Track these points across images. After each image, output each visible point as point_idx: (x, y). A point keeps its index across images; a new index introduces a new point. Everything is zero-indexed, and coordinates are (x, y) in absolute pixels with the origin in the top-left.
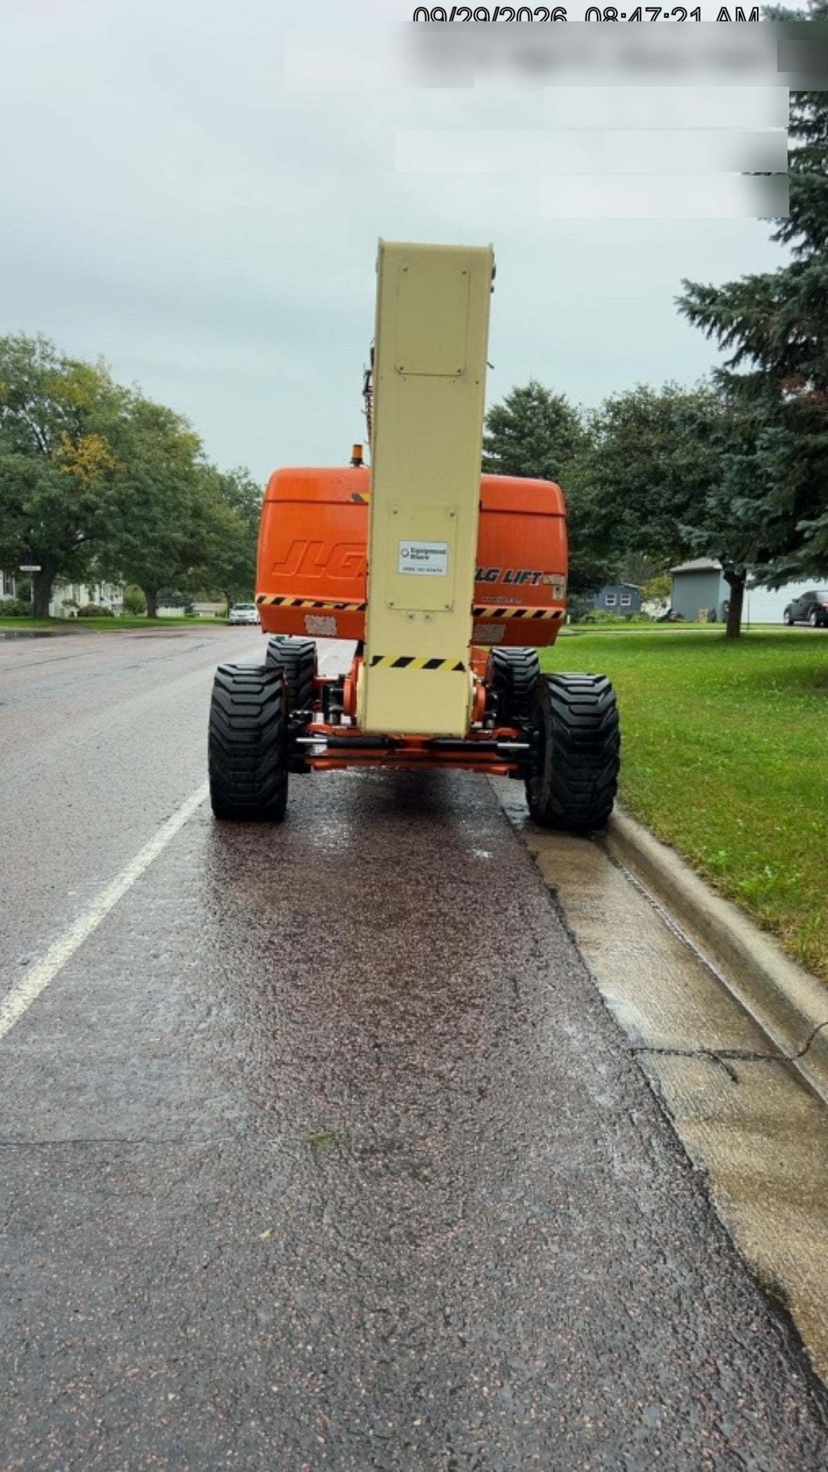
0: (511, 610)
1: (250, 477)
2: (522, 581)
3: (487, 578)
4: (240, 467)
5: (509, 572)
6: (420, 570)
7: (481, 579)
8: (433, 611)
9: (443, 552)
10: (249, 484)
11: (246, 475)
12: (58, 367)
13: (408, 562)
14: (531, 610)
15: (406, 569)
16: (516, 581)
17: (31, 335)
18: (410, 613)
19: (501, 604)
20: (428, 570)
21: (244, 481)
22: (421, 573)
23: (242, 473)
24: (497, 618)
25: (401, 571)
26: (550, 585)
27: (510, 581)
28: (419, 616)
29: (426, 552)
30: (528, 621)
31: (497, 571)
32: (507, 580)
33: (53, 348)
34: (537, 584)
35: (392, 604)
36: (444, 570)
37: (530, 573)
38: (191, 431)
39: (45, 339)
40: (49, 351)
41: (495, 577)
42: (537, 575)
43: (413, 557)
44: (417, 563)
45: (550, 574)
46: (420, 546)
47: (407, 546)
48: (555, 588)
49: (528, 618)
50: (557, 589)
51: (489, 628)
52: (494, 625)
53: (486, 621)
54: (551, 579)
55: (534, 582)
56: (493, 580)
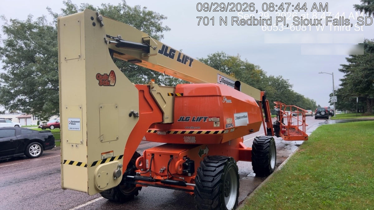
0: (196, 131)
1: (282, 78)
2: (199, 121)
3: (186, 120)
4: (280, 76)
5: (194, 118)
6: (74, 128)
7: (184, 121)
8: (78, 144)
9: (79, 122)
10: (282, 80)
11: (281, 77)
12: (226, 58)
13: (71, 126)
14: (204, 131)
15: (70, 128)
16: (197, 121)
17: (220, 52)
18: (72, 144)
19: (192, 129)
20: (76, 128)
21: (281, 79)
22: (74, 130)
23: (280, 77)
24: (190, 134)
25: (69, 129)
26: (211, 121)
27: (195, 121)
28: (75, 145)
29: (75, 122)
30: (203, 135)
31: (190, 118)
32: (193, 120)
33: (225, 54)
34: (206, 121)
35: (67, 141)
36: (80, 128)
37: (203, 118)
38: (260, 69)
39: (223, 52)
40: (224, 55)
41: (189, 120)
42: (205, 118)
43: (72, 124)
44: (73, 126)
45: (211, 117)
46: (73, 120)
47: (70, 120)
48: (214, 123)
49: (203, 134)
50: (215, 123)
51: (189, 138)
52: (191, 137)
53: (187, 135)
54: (212, 119)
55: (205, 121)
56: (188, 121)
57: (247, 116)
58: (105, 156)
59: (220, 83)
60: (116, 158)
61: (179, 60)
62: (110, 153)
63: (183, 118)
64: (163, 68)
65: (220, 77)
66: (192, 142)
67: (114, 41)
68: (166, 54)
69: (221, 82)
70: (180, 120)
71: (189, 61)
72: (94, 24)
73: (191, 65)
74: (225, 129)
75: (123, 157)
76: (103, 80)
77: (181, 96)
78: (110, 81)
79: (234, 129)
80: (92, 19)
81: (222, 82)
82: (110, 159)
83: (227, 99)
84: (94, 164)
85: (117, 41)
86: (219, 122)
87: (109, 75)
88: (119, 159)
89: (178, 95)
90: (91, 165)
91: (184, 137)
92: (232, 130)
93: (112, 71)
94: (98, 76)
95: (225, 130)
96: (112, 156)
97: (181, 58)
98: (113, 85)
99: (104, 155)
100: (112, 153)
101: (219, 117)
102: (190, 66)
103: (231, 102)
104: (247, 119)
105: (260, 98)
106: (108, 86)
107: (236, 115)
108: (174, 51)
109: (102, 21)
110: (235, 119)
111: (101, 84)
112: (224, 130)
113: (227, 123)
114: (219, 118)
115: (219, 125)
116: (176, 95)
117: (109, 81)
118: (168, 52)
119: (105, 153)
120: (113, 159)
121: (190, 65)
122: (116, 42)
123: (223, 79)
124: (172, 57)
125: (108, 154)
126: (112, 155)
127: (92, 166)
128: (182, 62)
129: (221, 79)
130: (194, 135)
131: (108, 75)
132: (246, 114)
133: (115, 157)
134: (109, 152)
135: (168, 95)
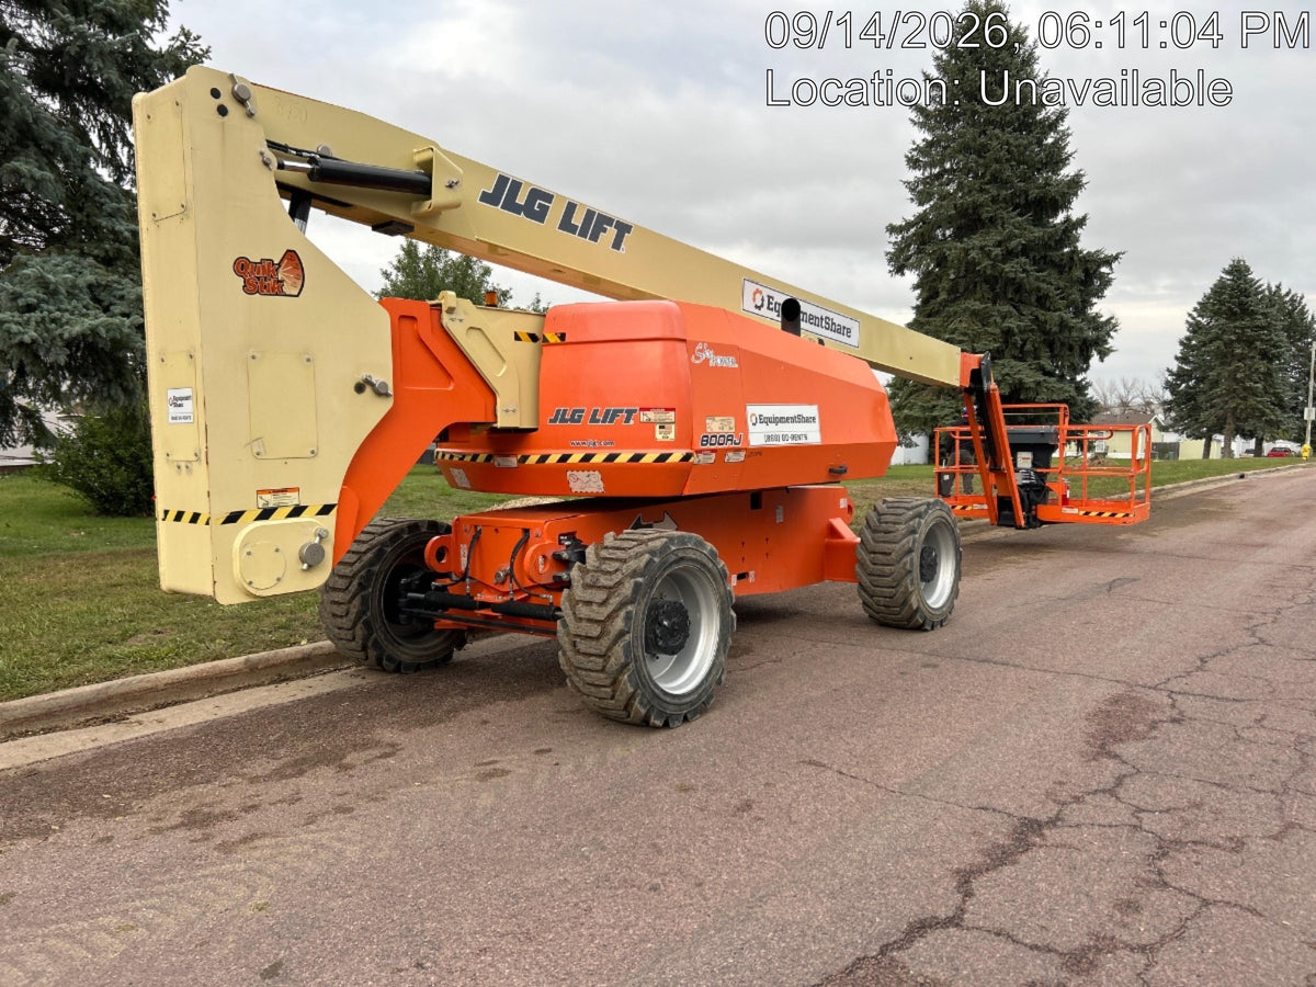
0: (601, 454)
3: (572, 420)
5: (596, 411)
6: (180, 418)
8: (190, 461)
9: (187, 398)
13: (173, 411)
14: (626, 454)
15: (173, 418)
18: (179, 463)
19: (590, 448)
20: (184, 418)
24: (585, 464)
25: (170, 421)
26: (648, 422)
28: (183, 466)
29: (182, 399)
30: (622, 466)
31: (583, 411)
32: (594, 420)
34: (632, 422)
35: (169, 455)
36: (192, 416)
37: (621, 411)
41: (580, 417)
42: (630, 412)
43: (175, 405)
45: (648, 409)
46: (179, 394)
47: (172, 394)
48: (658, 426)
49: (623, 464)
50: (660, 427)
51: (581, 475)
52: (586, 473)
53: (574, 467)
54: (651, 415)
55: (628, 420)
56: (579, 422)
57: (814, 419)
58: (271, 500)
59: (757, 311)
60: (307, 510)
61: (566, 225)
62: (288, 494)
63: (565, 411)
64: (506, 252)
65: (757, 291)
66: (595, 490)
67: (303, 162)
68: (510, 206)
69: (759, 308)
70: (554, 421)
71: (612, 232)
72: (222, 111)
73: (623, 246)
74: (697, 448)
75: (335, 510)
76: (258, 278)
77: (559, 341)
78: (282, 281)
79: (743, 454)
80: (215, 93)
81: (765, 308)
82: (289, 510)
83: (716, 354)
84: (233, 518)
85: (312, 161)
86: (673, 426)
87: (279, 264)
88: (320, 513)
89: (553, 338)
90: (222, 520)
91: (569, 473)
92: (731, 457)
93: (288, 251)
94: (242, 266)
95: (699, 452)
96: (296, 502)
97: (578, 220)
98: (296, 293)
99: (268, 497)
100: (295, 494)
101: (673, 410)
102: (618, 249)
103: (736, 366)
104: (815, 426)
105: (958, 377)
106: (277, 295)
107: (753, 410)
108: (548, 197)
109: (248, 99)
110: (750, 424)
111: (249, 289)
112: (689, 451)
113: (709, 430)
114: (672, 413)
115: (672, 436)
116: (545, 340)
117: (279, 281)
118: (521, 200)
119: (269, 492)
120: (297, 511)
121: (617, 245)
122: (308, 166)
123: (769, 297)
124: (540, 216)
125: (281, 494)
126: (293, 500)
127: (226, 522)
128: (583, 234)
129: (758, 297)
130: (595, 468)
131: (276, 262)
132: (811, 411)
133: (305, 507)
134: (284, 490)
135: (517, 338)
